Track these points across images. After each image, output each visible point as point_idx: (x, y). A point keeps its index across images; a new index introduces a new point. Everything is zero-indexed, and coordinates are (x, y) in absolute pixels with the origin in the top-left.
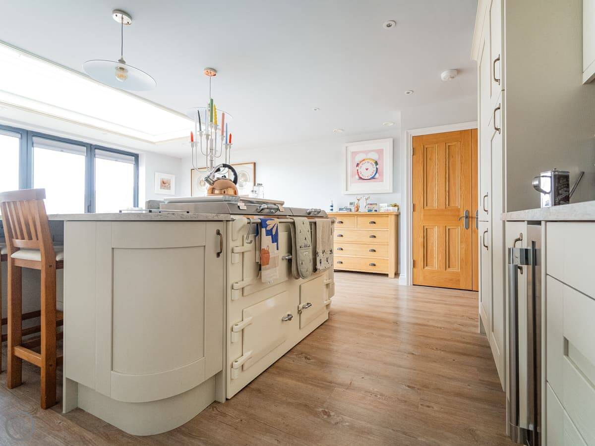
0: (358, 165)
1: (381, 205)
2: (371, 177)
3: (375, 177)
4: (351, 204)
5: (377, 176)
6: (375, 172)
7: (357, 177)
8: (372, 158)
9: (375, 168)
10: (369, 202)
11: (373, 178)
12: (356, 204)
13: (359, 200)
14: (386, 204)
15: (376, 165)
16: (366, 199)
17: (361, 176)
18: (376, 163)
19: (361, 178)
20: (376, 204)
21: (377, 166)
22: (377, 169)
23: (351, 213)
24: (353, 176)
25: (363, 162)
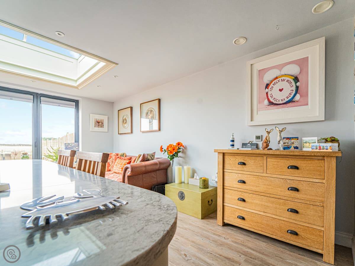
0: (267, 86)
1: (305, 139)
2: (287, 100)
3: (294, 100)
4: (258, 138)
5: (298, 97)
6: (294, 92)
7: (266, 102)
8: (290, 73)
9: (295, 86)
10: (284, 135)
11: (291, 101)
12: (264, 138)
13: (269, 133)
14: (316, 139)
15: (296, 83)
16: (281, 132)
17: (271, 100)
18: (296, 79)
19: (271, 103)
20: (297, 138)
21: (298, 84)
22: (297, 87)
23: (257, 151)
24: (260, 102)
25: (275, 81)
